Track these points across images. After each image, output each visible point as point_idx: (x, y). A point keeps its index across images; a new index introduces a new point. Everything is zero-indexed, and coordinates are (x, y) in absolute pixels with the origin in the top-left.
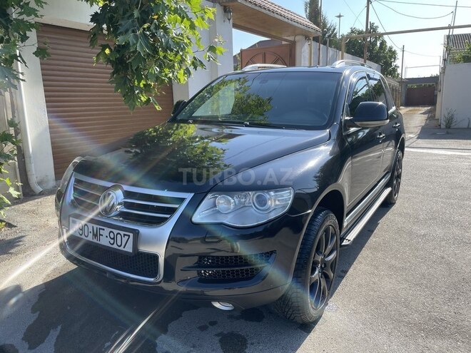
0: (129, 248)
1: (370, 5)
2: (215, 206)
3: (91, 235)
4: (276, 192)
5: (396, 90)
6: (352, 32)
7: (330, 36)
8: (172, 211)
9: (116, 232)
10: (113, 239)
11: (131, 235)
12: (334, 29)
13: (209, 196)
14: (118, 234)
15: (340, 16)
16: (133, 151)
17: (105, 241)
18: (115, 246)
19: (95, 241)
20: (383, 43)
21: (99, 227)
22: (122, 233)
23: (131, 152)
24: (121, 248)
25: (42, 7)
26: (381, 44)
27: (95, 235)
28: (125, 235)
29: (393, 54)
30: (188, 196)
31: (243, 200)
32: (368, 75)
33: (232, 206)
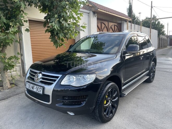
0: (41, 93)
1: (152, 9)
2: (69, 80)
3: (31, 88)
4: (90, 75)
5: (165, 40)
6: (147, 18)
7: (136, 20)
8: (55, 80)
9: (38, 87)
10: (37, 89)
11: (42, 88)
12: (138, 18)
13: (67, 76)
14: (38, 88)
15: (140, 13)
16: (56, 61)
17: (35, 90)
18: (37, 92)
19: (32, 90)
20: (159, 22)
21: (34, 85)
22: (40, 87)
23: (55, 61)
24: (39, 92)
25: (26, 15)
26: (158, 23)
27: (32, 88)
28: (40, 88)
29: (163, 26)
30: (60, 76)
31: (80, 78)
32: (138, 35)
33: (75, 80)
